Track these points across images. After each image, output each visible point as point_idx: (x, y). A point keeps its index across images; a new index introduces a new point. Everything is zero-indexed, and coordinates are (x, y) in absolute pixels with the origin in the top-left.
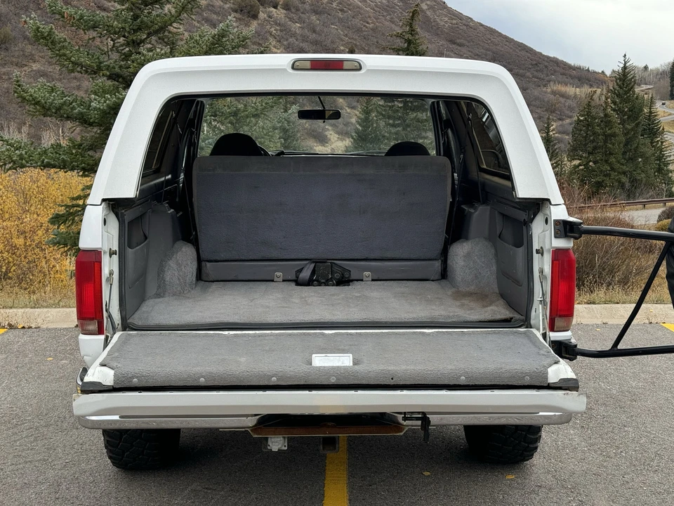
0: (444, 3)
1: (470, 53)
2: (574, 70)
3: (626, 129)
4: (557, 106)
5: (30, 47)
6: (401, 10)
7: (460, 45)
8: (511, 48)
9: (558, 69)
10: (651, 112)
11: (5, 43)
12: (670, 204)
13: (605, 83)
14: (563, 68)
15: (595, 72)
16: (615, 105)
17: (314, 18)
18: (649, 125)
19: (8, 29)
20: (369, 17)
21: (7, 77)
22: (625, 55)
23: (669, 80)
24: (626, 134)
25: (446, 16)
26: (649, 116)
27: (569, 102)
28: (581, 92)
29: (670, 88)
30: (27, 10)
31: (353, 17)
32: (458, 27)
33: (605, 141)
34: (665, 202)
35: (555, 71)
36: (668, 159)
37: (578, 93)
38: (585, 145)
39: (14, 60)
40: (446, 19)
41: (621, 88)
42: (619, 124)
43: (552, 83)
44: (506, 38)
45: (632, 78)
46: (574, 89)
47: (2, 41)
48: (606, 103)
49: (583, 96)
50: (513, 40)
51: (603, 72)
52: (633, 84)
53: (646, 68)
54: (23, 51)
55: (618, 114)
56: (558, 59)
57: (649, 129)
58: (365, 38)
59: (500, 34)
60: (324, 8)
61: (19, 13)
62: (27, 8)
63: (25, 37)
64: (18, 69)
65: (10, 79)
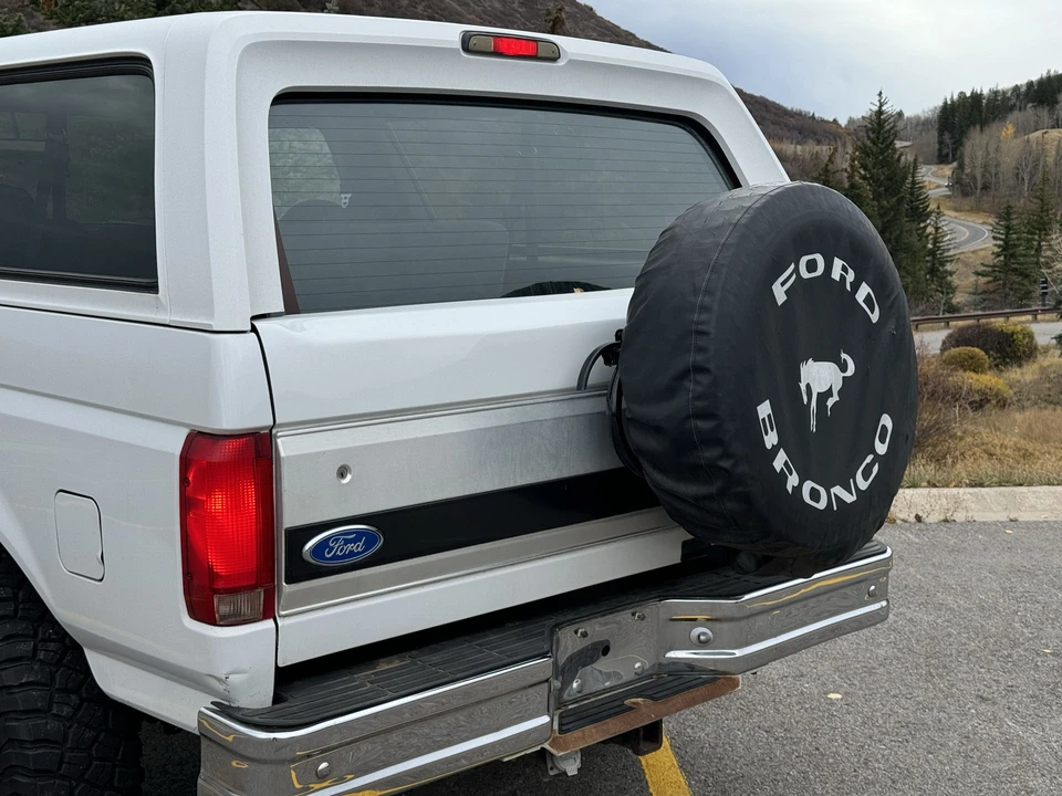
0: (591, 9)
2: (792, 117)
3: (882, 207)
6: (523, 20)
9: (768, 116)
10: (914, 183)
12: (954, 323)
13: (840, 138)
14: (775, 114)
15: (823, 121)
16: (865, 170)
18: (912, 202)
22: (881, 93)
23: (936, 134)
24: (882, 216)
25: (593, 29)
26: (911, 188)
28: (803, 151)
29: (937, 146)
34: (947, 321)
35: (763, 118)
36: (946, 254)
37: (799, 153)
40: (593, 35)
41: (874, 144)
42: (873, 199)
45: (892, 128)
46: (793, 146)
48: (852, 167)
49: (808, 156)
51: (835, 120)
52: (892, 137)
53: (900, 114)
55: (870, 185)
56: (767, 100)
57: (912, 209)
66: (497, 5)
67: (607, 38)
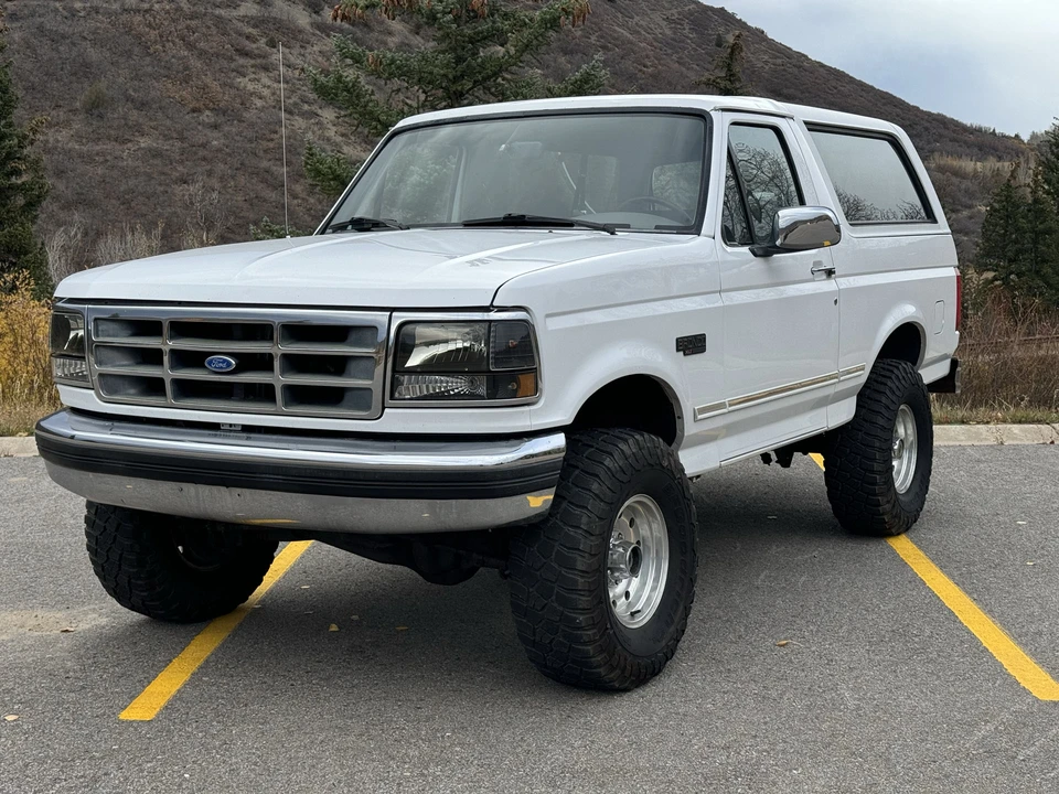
0: (763, 32)
2: (971, 133)
4: (948, 189)
5: (135, 112)
6: (694, 46)
8: (870, 101)
9: (946, 132)
11: (98, 107)
13: (1023, 154)
14: (954, 131)
15: (1004, 136)
16: (1049, 184)
17: (562, 60)
19: (102, 85)
20: (647, 56)
21: (102, 159)
25: (765, 52)
27: (966, 184)
28: (984, 168)
30: (129, 57)
31: (622, 58)
32: (784, 70)
33: (1035, 242)
35: (941, 136)
37: (979, 170)
38: (1004, 248)
39: (112, 132)
40: (766, 57)
42: (1057, 214)
43: (936, 155)
44: (861, 85)
46: (973, 163)
47: (93, 104)
48: (1035, 182)
49: (989, 174)
50: (872, 88)
51: (1017, 136)
54: (125, 119)
55: (1054, 199)
56: (945, 117)
58: (641, 89)
59: (852, 80)
60: (576, 44)
61: (117, 62)
62: (129, 54)
63: (128, 99)
64: (117, 147)
65: (107, 161)
66: (668, 32)
67: (779, 61)
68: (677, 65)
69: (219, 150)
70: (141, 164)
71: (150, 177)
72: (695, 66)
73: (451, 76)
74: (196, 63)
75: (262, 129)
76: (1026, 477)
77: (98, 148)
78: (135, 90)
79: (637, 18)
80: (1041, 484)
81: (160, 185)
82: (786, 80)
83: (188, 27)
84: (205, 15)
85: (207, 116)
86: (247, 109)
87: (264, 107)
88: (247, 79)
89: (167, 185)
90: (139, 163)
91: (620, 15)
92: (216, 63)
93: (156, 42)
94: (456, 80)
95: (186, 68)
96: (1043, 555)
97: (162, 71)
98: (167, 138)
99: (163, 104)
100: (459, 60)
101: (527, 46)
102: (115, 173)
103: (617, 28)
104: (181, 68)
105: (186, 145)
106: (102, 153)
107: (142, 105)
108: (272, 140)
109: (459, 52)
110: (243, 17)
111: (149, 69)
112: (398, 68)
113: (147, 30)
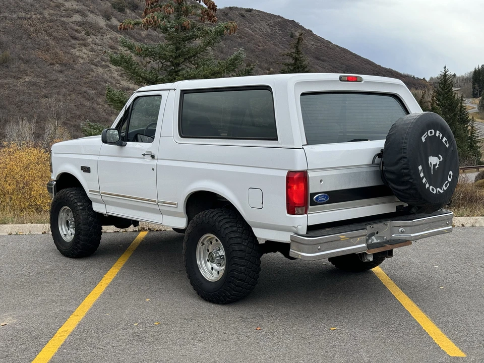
0: (311, 31)
1: (330, 66)
2: (404, 77)
3: (447, 118)
5: (23, 65)
6: (281, 37)
7: (323, 61)
8: (359, 63)
10: (462, 107)
11: (6, 62)
12: (481, 169)
13: (427, 86)
15: (418, 79)
16: (439, 101)
18: (461, 116)
19: (8, 52)
20: (260, 42)
21: (7, 86)
22: (445, 67)
23: (471, 84)
25: (312, 41)
26: (460, 109)
29: (472, 90)
31: (248, 42)
32: (321, 48)
36: (477, 139)
39: (13, 74)
40: (313, 43)
41: (443, 90)
44: (355, 55)
45: (451, 82)
47: (4, 61)
48: (433, 100)
50: (360, 56)
51: (424, 79)
52: (451, 86)
53: (455, 76)
54: (19, 68)
55: (441, 108)
56: (392, 70)
57: (461, 119)
58: (257, 57)
59: (351, 53)
61: (15, 41)
62: (21, 38)
63: (20, 59)
64: (15, 81)
65: (10, 87)
66: (269, 31)
67: (319, 44)
68: (273, 46)
69: (63, 83)
70: (26, 89)
71: (30, 95)
72: (281, 46)
73: (174, 56)
74: (52, 43)
75: (83, 73)
76: (437, 244)
77: (6, 81)
78: (23, 55)
79: (255, 24)
80: (443, 247)
81: (35, 98)
82: (322, 53)
83: (48, 26)
84: (56, 20)
85: (57, 67)
86: (76, 64)
87: (84, 63)
88: (76, 50)
89: (38, 98)
90: (25, 88)
91: (247, 23)
92: (61, 42)
93: (33, 33)
94: (176, 58)
95: (48, 45)
96: (447, 282)
97: (36, 46)
98: (38, 77)
99: (36, 61)
100: (178, 49)
101: (209, 43)
102: (14, 93)
103: (246, 29)
104: (45, 45)
105: (47, 80)
106: (8, 84)
107: (27, 62)
108: (88, 78)
109: (178, 45)
110: (74, 21)
111: (30, 45)
112: (149, 52)
113: (29, 27)
